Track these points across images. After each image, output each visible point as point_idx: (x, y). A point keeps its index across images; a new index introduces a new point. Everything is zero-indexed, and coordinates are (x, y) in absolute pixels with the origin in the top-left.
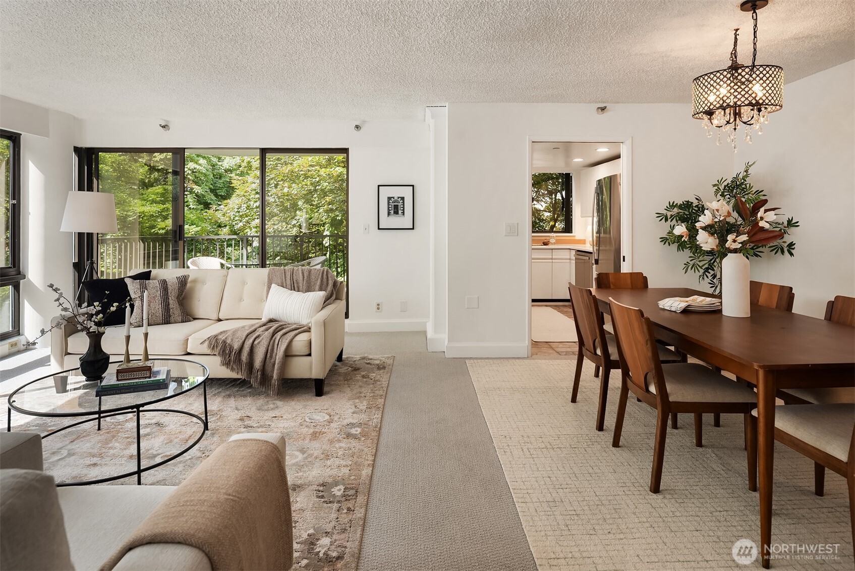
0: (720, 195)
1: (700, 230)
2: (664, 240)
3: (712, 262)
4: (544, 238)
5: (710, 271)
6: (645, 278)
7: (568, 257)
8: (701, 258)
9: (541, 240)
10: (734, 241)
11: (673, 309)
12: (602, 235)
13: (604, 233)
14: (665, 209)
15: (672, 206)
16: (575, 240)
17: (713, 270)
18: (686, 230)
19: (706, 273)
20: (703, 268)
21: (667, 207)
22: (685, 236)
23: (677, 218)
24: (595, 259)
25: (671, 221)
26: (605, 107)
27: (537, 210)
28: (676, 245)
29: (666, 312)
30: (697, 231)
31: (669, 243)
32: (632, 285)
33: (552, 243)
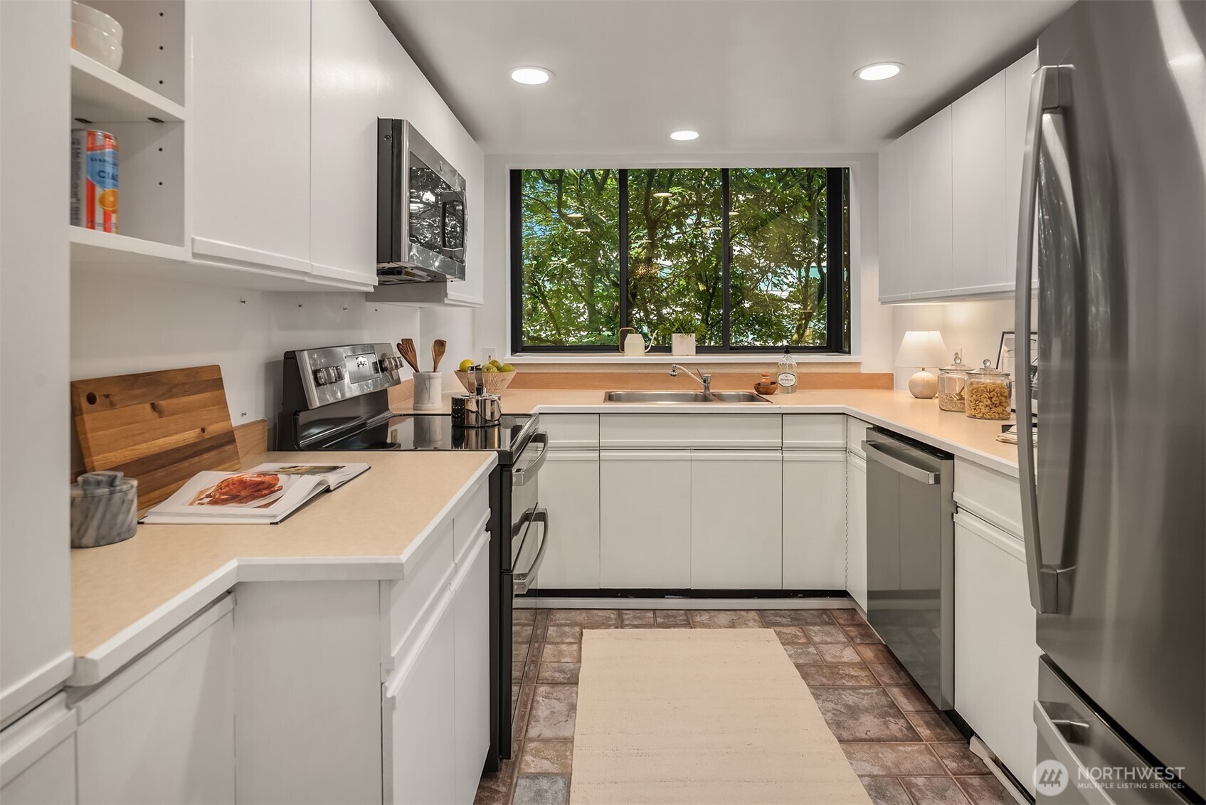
7: (840, 442)
9: (750, 376)
16: (860, 376)
27: (774, 299)
33: (786, 390)
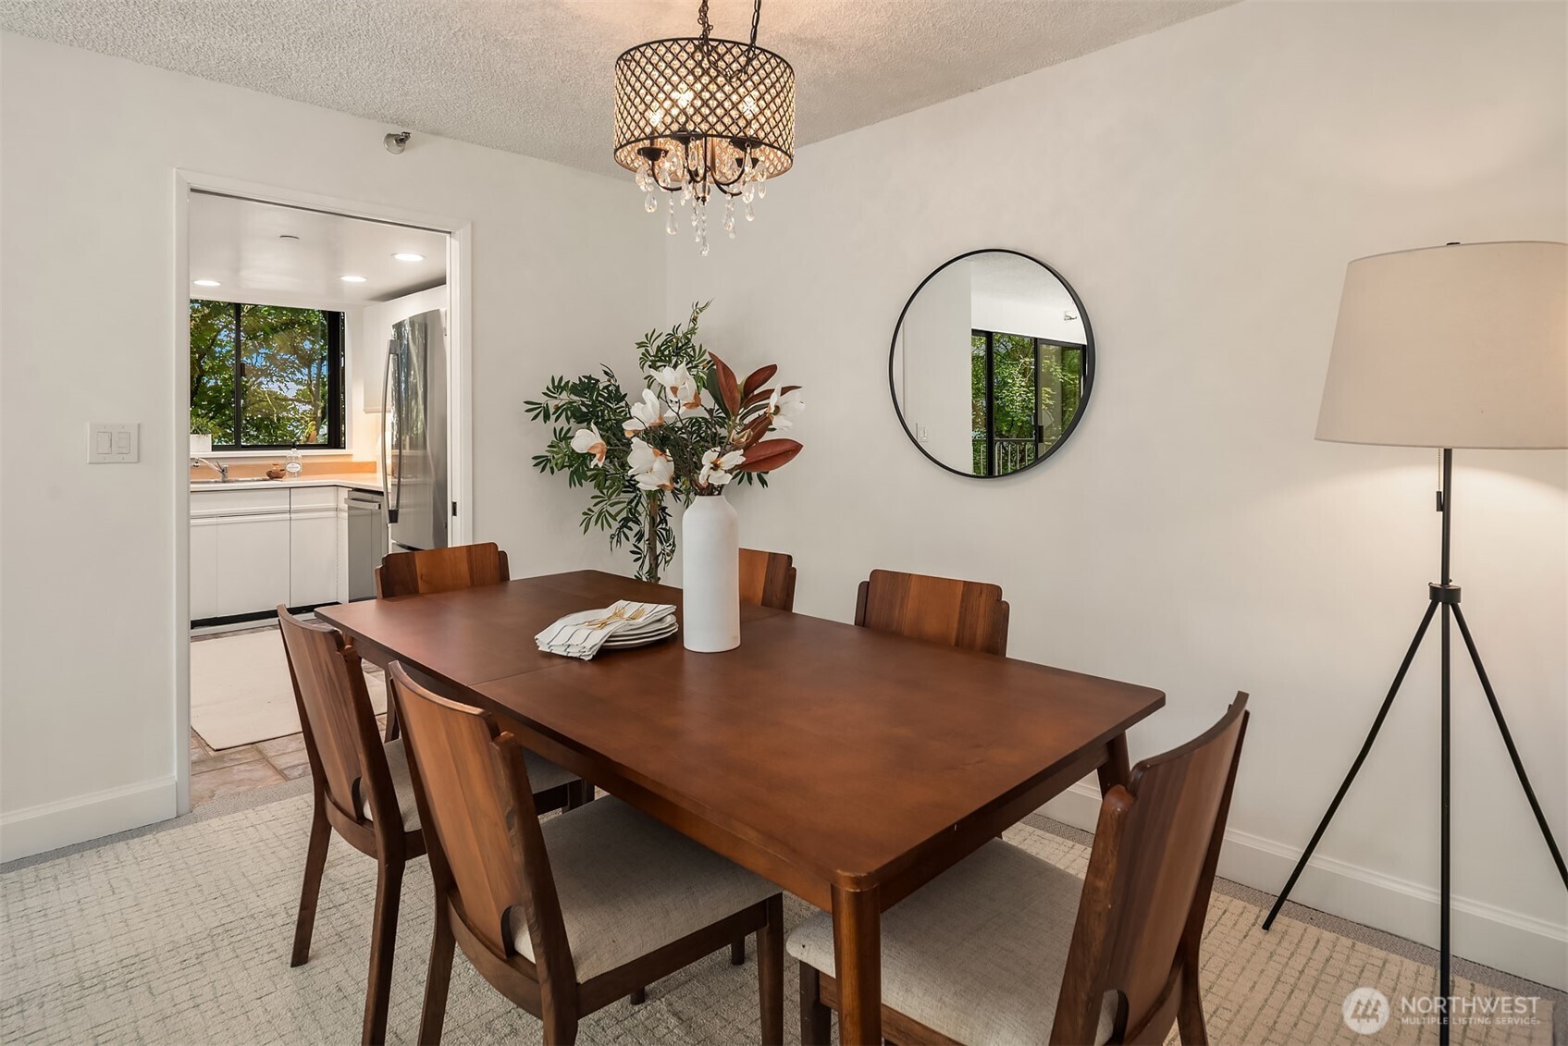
0: (650, 366)
1: (635, 440)
2: (541, 462)
3: (633, 504)
4: (272, 462)
5: (630, 524)
6: (503, 556)
7: (332, 505)
8: (614, 499)
9: (262, 466)
10: (716, 467)
11: (574, 652)
12: (406, 452)
13: (411, 447)
14: (544, 394)
15: (558, 387)
16: (352, 463)
17: (637, 522)
18: (600, 440)
19: (625, 530)
20: (619, 518)
21: (548, 388)
22: (598, 456)
23: (569, 413)
24: (390, 511)
25: (556, 420)
26: (407, 135)
27: (277, 398)
28: (567, 471)
29: (558, 661)
30: (629, 444)
31: (552, 469)
32: (471, 577)
33: (292, 474)
